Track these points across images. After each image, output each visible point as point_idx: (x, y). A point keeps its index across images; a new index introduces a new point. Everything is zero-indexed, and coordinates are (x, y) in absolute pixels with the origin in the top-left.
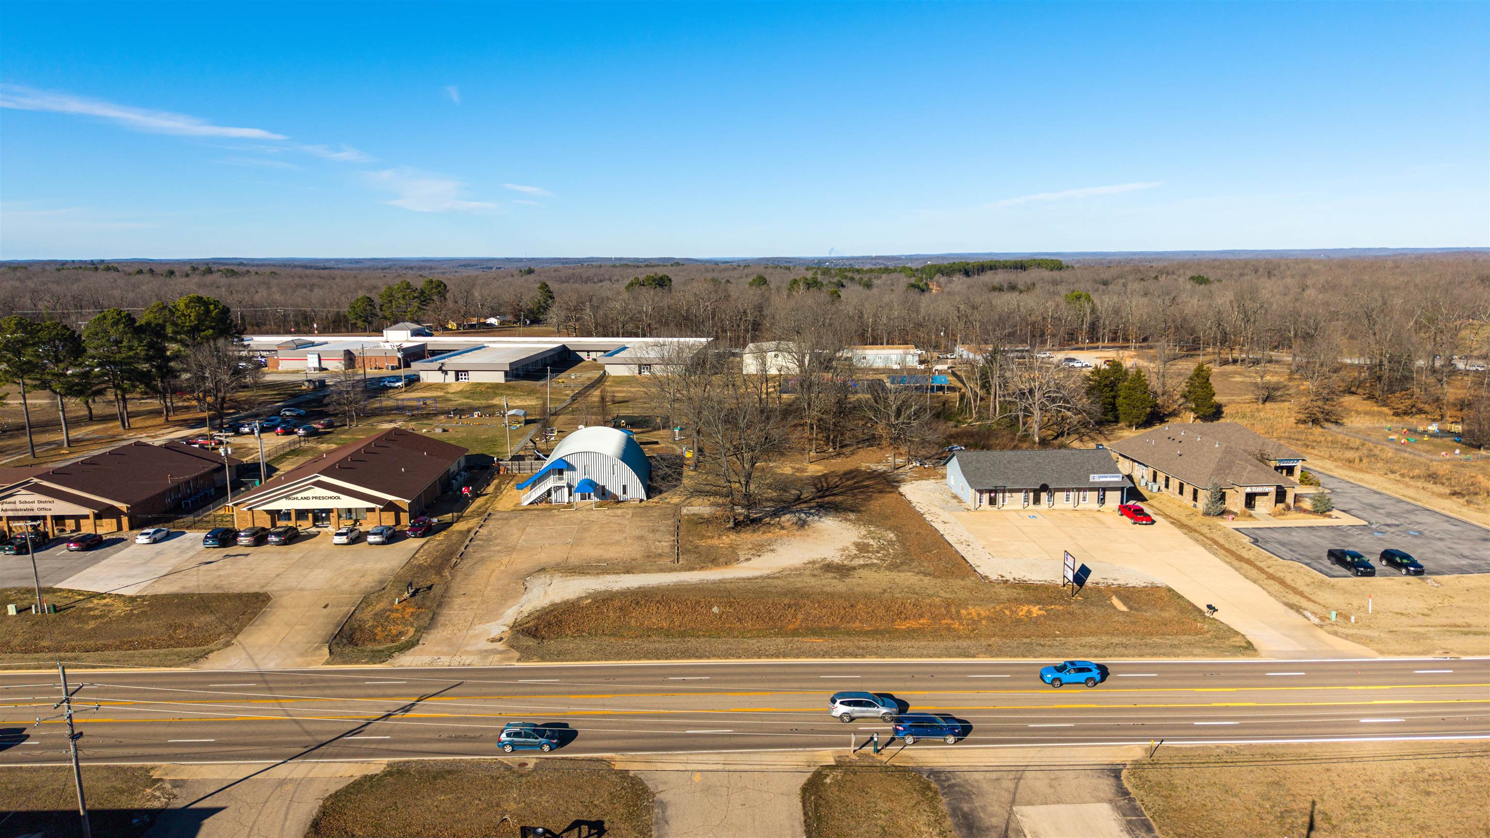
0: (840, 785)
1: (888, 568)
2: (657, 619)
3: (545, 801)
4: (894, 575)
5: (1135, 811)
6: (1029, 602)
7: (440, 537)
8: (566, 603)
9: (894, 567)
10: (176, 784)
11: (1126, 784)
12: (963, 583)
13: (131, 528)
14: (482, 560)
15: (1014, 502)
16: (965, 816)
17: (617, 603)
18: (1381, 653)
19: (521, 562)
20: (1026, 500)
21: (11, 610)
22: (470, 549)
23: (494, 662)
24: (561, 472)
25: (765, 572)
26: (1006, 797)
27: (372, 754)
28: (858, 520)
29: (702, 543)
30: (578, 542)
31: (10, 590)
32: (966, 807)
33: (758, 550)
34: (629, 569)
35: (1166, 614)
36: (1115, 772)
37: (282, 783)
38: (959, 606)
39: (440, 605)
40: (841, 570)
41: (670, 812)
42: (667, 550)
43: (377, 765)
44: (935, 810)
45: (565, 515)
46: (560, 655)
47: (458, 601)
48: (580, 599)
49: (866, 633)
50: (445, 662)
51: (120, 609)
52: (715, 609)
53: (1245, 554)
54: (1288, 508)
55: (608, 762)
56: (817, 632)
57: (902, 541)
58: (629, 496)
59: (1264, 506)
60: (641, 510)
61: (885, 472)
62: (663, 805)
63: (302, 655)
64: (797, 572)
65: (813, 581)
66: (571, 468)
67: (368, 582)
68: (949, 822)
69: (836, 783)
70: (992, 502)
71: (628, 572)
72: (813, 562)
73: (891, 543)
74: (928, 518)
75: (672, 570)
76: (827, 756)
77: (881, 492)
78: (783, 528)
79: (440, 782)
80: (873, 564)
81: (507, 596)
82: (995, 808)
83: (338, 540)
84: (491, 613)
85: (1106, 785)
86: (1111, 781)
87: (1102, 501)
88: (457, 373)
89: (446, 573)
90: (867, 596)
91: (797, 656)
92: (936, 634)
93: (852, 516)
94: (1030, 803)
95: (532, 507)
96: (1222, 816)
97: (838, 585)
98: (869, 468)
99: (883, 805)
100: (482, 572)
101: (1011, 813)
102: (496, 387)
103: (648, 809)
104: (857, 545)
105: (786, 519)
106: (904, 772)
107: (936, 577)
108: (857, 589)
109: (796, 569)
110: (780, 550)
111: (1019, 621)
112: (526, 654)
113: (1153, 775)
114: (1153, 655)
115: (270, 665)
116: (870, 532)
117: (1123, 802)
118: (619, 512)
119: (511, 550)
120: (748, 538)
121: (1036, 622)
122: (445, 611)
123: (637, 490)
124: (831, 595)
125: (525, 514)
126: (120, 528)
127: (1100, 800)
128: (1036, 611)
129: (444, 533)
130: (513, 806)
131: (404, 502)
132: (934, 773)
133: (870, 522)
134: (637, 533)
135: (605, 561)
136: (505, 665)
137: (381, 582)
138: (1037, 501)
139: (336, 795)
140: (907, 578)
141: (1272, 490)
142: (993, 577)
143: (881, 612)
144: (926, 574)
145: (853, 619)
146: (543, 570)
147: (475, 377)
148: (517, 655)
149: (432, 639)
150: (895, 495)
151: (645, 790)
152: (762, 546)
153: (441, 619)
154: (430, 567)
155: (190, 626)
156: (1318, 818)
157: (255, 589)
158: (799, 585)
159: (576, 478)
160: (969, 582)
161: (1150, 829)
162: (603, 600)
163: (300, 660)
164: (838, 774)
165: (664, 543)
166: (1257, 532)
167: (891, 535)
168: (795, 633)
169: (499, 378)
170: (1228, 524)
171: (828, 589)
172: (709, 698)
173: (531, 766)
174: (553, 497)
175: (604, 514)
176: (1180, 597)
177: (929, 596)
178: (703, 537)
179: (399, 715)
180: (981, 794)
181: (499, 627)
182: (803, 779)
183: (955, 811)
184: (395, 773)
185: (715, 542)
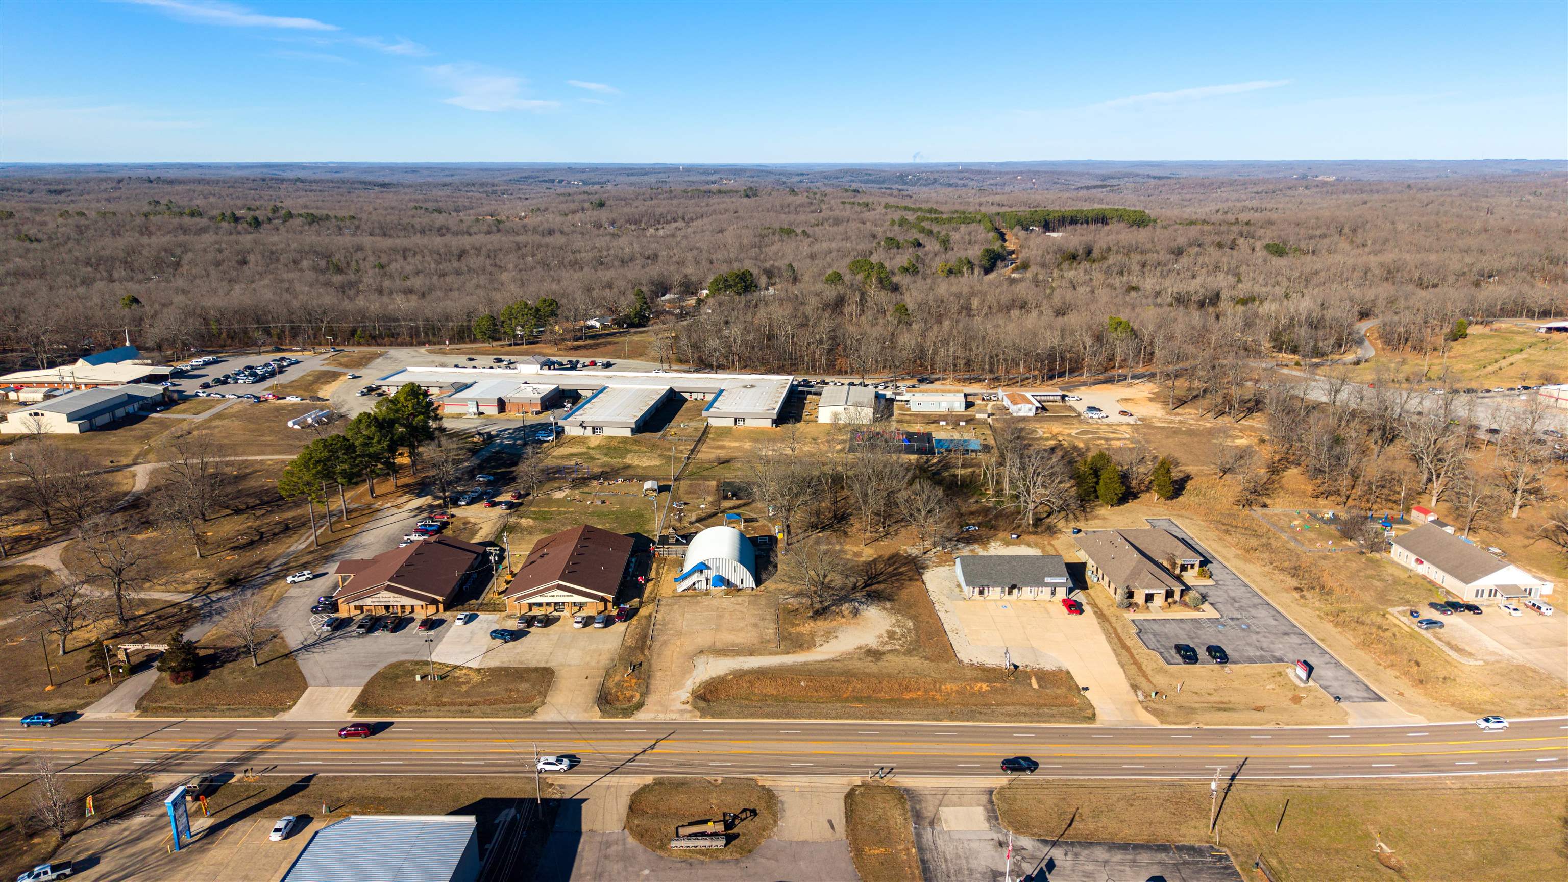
0: (862, 794)
1: (904, 654)
2: (770, 689)
3: (729, 799)
4: (906, 659)
5: (994, 811)
6: (982, 680)
7: (634, 621)
8: (719, 677)
9: (909, 653)
10: (562, 786)
11: (994, 798)
12: (946, 666)
13: (445, 610)
14: (665, 643)
15: (994, 593)
16: (917, 811)
17: (747, 678)
18: (1162, 723)
19: (689, 645)
20: (1003, 592)
21: (418, 678)
22: (656, 633)
23: (687, 718)
24: (702, 572)
25: (831, 656)
26: (937, 802)
27: (644, 773)
28: (892, 609)
29: (793, 630)
30: (718, 628)
31: (408, 662)
32: (918, 807)
33: (829, 635)
34: (751, 652)
35: (1059, 691)
36: (990, 792)
37: (609, 787)
38: (941, 683)
39: (649, 677)
40: (874, 654)
41: (786, 806)
42: (773, 637)
43: (649, 779)
44: (904, 808)
45: (706, 601)
46: (721, 715)
47: (659, 674)
48: (727, 675)
49: (887, 701)
50: (662, 718)
51: (476, 679)
52: (802, 684)
53: (1129, 643)
54: (1175, 602)
55: (755, 780)
56: (859, 700)
57: (916, 629)
58: (745, 585)
59: (1159, 601)
60: (754, 598)
61: (917, 557)
62: (782, 803)
63: (586, 711)
64: (849, 656)
65: (859, 664)
66: (708, 568)
67: (605, 660)
68: (909, 814)
69: (861, 794)
70: (981, 593)
71: (751, 655)
72: (860, 648)
73: (909, 631)
74: (937, 606)
75: (776, 654)
76: (857, 780)
77: (910, 580)
78: (843, 616)
79: (680, 789)
80: (896, 650)
81: (686, 671)
82: (931, 808)
83: (576, 625)
84: (679, 685)
85: (984, 799)
86: (987, 796)
87: (1053, 593)
88: (594, 428)
89: (646, 652)
90: (889, 676)
91: (847, 718)
92: (926, 705)
93: (888, 605)
94: (947, 806)
95: (686, 593)
96: (1033, 814)
97: (871, 666)
98: (906, 552)
99: (881, 805)
100: (667, 652)
101: (938, 810)
102: (625, 440)
103: (776, 805)
104: (888, 632)
105: (846, 607)
106: (892, 789)
107: (932, 661)
108: (884, 671)
109: (850, 654)
110: (841, 636)
111: (974, 694)
112: (704, 713)
113: (1007, 793)
114: (1038, 722)
115: (572, 718)
116: (898, 621)
117: (989, 807)
118: (740, 599)
119: (679, 634)
120: (822, 625)
121: (982, 694)
122: (653, 682)
123: (750, 582)
124: (868, 675)
125: (682, 600)
126: (438, 611)
127: (979, 805)
128: (985, 687)
129: (636, 618)
130: (715, 801)
131: (610, 597)
132: (907, 790)
133: (898, 611)
134: (753, 620)
135: (737, 645)
136: (694, 720)
137: (613, 660)
138: (1010, 593)
139: (635, 794)
140: (915, 662)
141: (1163, 591)
142: (966, 661)
143: (896, 686)
144: (926, 658)
145: (880, 691)
146: (701, 652)
147: (608, 432)
148: (698, 714)
149: (651, 700)
150: (919, 583)
151: (774, 795)
152: (830, 633)
153: (652, 687)
154: (636, 648)
155: (518, 691)
156: (1077, 818)
157: (543, 665)
158: (851, 667)
159: (711, 574)
160: (949, 666)
161: (997, 819)
162: (740, 675)
163: (586, 715)
164: (862, 789)
165: (770, 631)
166: (1145, 623)
167: (910, 624)
168: (847, 700)
169: (627, 433)
170: (1130, 615)
171: (867, 670)
172: (801, 744)
173: (719, 782)
174: (697, 586)
175: (729, 602)
176: (1072, 678)
177: (925, 676)
178: (793, 625)
179: (649, 751)
180: (926, 801)
181: (684, 694)
182: (847, 790)
183: (913, 809)
184: (659, 783)
185: (800, 629)
